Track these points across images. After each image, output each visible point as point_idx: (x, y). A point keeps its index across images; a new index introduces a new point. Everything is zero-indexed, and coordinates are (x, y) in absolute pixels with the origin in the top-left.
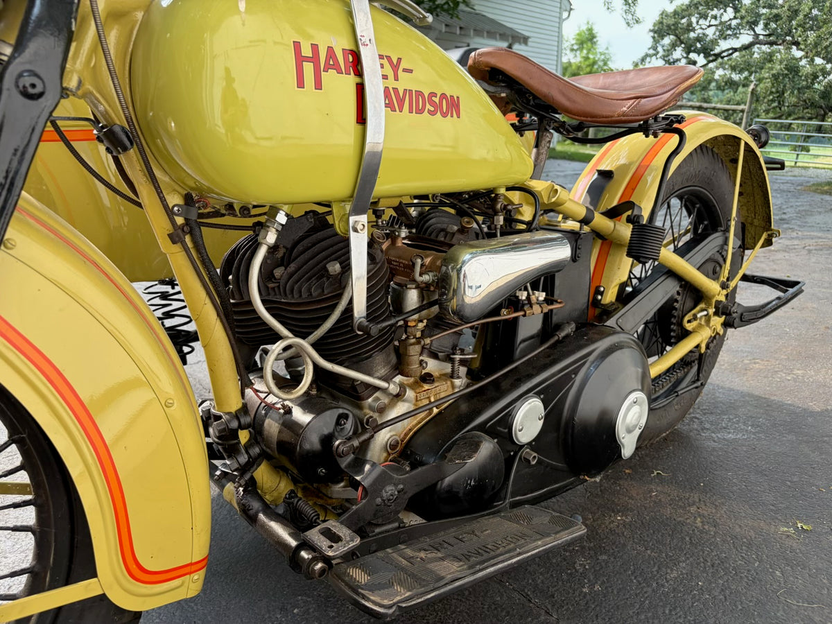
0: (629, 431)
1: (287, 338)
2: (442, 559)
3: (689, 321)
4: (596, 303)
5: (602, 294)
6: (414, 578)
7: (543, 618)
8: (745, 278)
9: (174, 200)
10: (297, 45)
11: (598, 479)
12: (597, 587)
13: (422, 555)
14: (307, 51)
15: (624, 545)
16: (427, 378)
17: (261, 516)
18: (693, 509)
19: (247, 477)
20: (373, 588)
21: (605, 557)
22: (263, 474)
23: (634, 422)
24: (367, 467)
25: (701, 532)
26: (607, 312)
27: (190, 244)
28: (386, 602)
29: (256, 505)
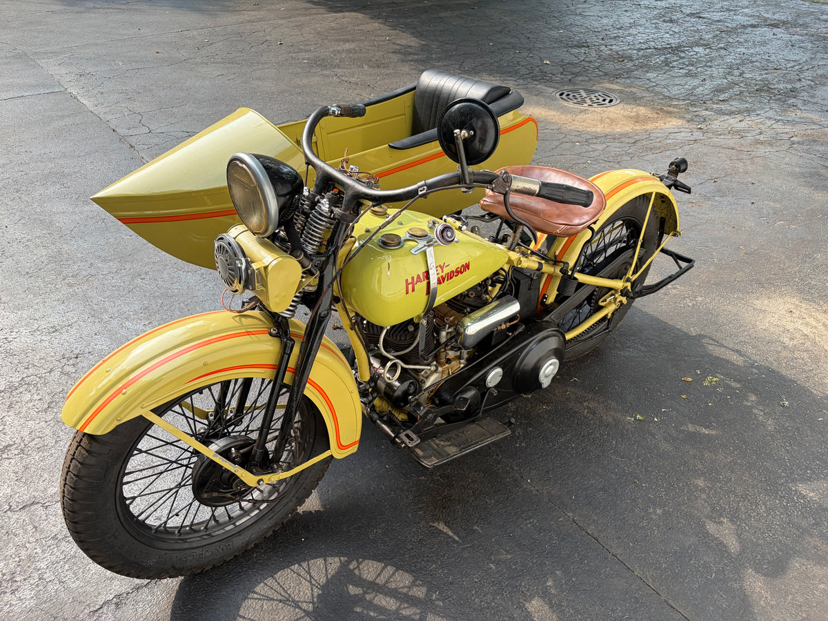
0: (546, 377)
1: (394, 360)
2: (450, 445)
3: (602, 302)
4: (543, 303)
5: (546, 298)
6: (439, 454)
7: (495, 457)
8: (663, 251)
9: (352, 315)
10: (407, 280)
11: (529, 396)
12: (523, 444)
13: (442, 443)
14: (410, 281)
15: (543, 423)
16: (449, 361)
17: (378, 421)
18: (585, 404)
19: (371, 405)
20: (425, 457)
21: (531, 429)
22: (377, 402)
23: (550, 373)
24: (422, 408)
25: (585, 417)
26: (548, 309)
27: (357, 330)
28: (429, 464)
29: (375, 416)
